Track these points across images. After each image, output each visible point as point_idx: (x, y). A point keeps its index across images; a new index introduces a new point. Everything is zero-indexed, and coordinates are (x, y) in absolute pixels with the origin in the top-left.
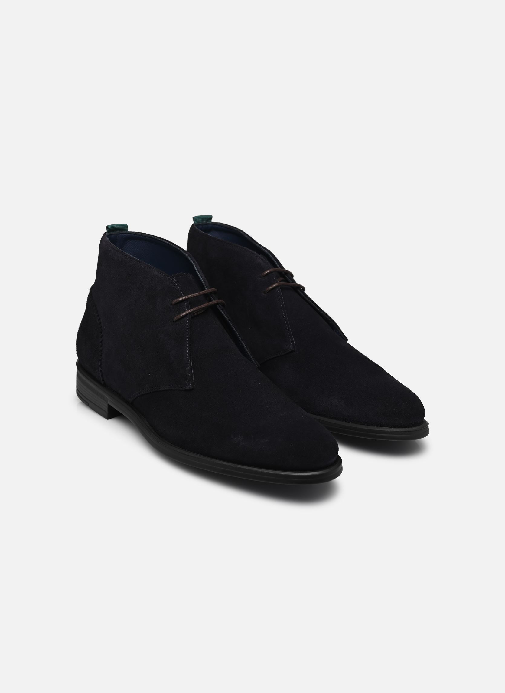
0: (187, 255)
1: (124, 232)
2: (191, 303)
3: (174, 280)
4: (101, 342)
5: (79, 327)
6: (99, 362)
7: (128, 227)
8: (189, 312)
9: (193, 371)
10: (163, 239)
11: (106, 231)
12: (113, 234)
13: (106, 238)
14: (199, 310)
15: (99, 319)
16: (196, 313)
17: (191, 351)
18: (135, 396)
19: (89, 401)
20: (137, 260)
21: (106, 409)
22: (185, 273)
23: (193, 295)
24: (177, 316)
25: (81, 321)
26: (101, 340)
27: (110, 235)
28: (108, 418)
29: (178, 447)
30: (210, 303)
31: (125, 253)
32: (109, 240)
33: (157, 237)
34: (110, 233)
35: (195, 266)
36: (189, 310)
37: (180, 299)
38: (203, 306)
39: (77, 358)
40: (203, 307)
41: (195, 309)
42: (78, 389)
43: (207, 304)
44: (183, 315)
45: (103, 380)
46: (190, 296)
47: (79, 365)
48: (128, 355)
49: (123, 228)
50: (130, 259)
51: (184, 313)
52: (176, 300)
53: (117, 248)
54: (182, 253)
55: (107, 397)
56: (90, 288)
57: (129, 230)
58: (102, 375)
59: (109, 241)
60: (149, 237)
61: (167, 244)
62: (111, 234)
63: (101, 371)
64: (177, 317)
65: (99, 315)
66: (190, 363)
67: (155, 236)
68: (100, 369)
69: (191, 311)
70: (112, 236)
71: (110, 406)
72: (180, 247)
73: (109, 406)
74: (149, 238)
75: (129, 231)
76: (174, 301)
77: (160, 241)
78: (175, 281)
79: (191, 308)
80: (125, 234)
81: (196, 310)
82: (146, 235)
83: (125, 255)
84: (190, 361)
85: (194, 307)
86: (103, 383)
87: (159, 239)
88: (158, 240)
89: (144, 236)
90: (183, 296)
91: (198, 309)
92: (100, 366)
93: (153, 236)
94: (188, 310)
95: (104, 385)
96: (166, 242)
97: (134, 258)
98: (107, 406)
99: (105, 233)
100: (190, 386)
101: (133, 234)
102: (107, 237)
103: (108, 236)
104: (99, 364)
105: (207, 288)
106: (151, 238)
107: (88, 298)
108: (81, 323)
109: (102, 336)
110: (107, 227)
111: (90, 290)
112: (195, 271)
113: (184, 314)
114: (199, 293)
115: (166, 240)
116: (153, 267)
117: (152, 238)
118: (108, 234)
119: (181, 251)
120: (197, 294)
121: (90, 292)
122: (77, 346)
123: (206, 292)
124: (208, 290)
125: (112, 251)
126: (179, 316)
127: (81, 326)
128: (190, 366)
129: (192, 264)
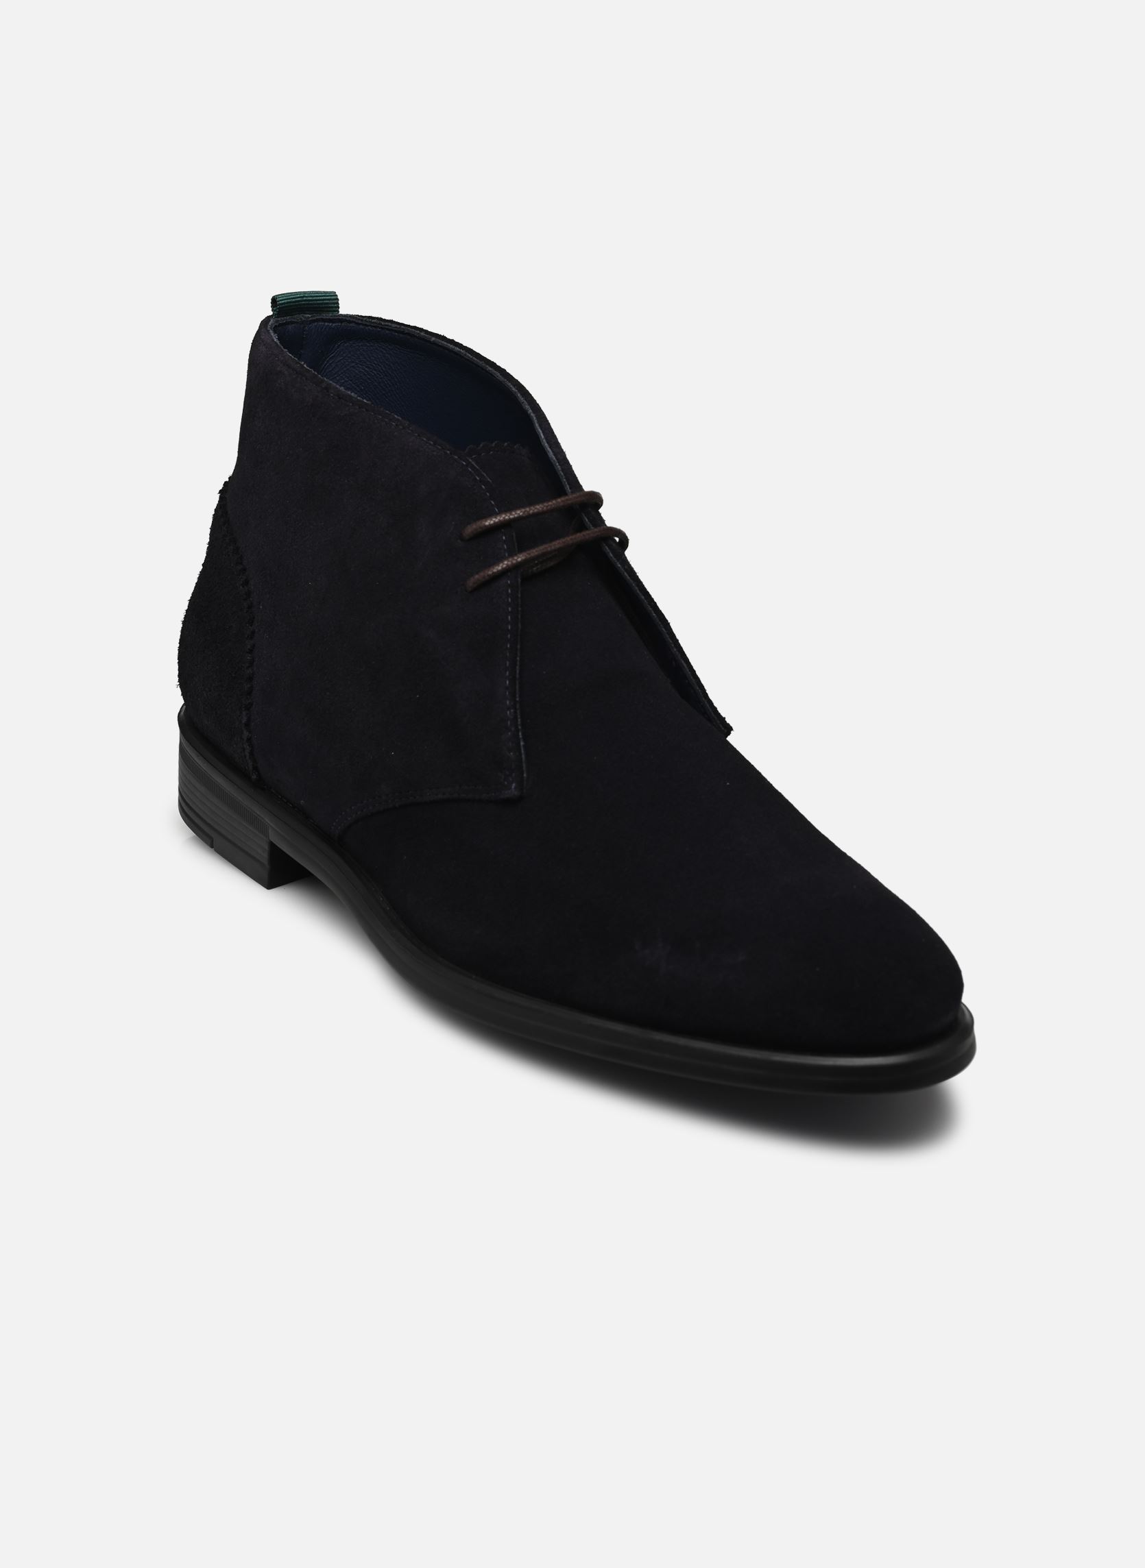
0: (514, 389)
1: (325, 316)
2: (521, 534)
3: (469, 464)
4: (251, 651)
5: (185, 606)
6: (244, 713)
7: (338, 300)
8: (514, 562)
9: (522, 743)
10: (443, 338)
11: (271, 313)
12: (292, 323)
13: (269, 333)
14: (543, 557)
15: (246, 583)
16: (537, 564)
17: (517, 682)
18: (349, 819)
19: (215, 830)
20: (360, 401)
21: (264, 856)
22: (506, 444)
23: (528, 509)
24: (477, 573)
25: (193, 589)
26: (249, 647)
27: (280, 325)
28: (270, 882)
29: (474, 977)
30: (579, 537)
31: (323, 381)
32: (279, 339)
33: (426, 332)
34: (282, 320)
35: (536, 421)
36: (516, 555)
37: (489, 522)
38: (556, 544)
39: (182, 702)
40: (558, 546)
41: (534, 552)
42: (183, 794)
43: (571, 539)
44: (495, 570)
45: (256, 768)
46: (518, 513)
47: (187, 721)
48: (328, 693)
49: (325, 303)
50: (340, 398)
51: (498, 565)
52: (474, 526)
53: (302, 366)
54: (501, 382)
55: (267, 820)
56: (221, 487)
57: (344, 310)
58: (251, 753)
59: (278, 342)
60: (403, 333)
61: (456, 353)
62: (287, 323)
63: (249, 740)
64: (477, 576)
65: (244, 570)
66: (516, 718)
67: (421, 330)
68: (246, 734)
69: (519, 560)
70: (290, 327)
71: (274, 845)
72: (493, 364)
73: (273, 848)
74: (401, 335)
75: (340, 313)
76: (470, 529)
77: (434, 343)
78: (473, 467)
79: (521, 550)
80: (330, 321)
81: (537, 557)
82: (394, 325)
83: (324, 385)
84: (515, 712)
85: (533, 547)
86: (254, 777)
87: (433, 339)
88: (429, 342)
89: (387, 329)
90: (496, 514)
91: (544, 554)
92: (247, 725)
93: (415, 327)
94: (512, 554)
95: (259, 785)
96: (451, 346)
97: (351, 396)
98: (266, 847)
99: (268, 318)
100: (513, 790)
101: (354, 322)
102: (271, 331)
103: (275, 329)
104: (244, 720)
105: (570, 488)
106: (409, 334)
107: (214, 515)
108: (193, 594)
109: (253, 632)
110: (274, 301)
111: (220, 492)
112: (538, 437)
113: (500, 568)
114: (546, 504)
115: (452, 342)
116: (407, 423)
117: (412, 336)
118: (277, 321)
119: (498, 374)
120: (538, 508)
121: (220, 497)
122: (179, 663)
123: (569, 502)
124: (574, 495)
125: (286, 372)
126: (482, 574)
127: (192, 602)
128: (513, 729)
129: (528, 416)
